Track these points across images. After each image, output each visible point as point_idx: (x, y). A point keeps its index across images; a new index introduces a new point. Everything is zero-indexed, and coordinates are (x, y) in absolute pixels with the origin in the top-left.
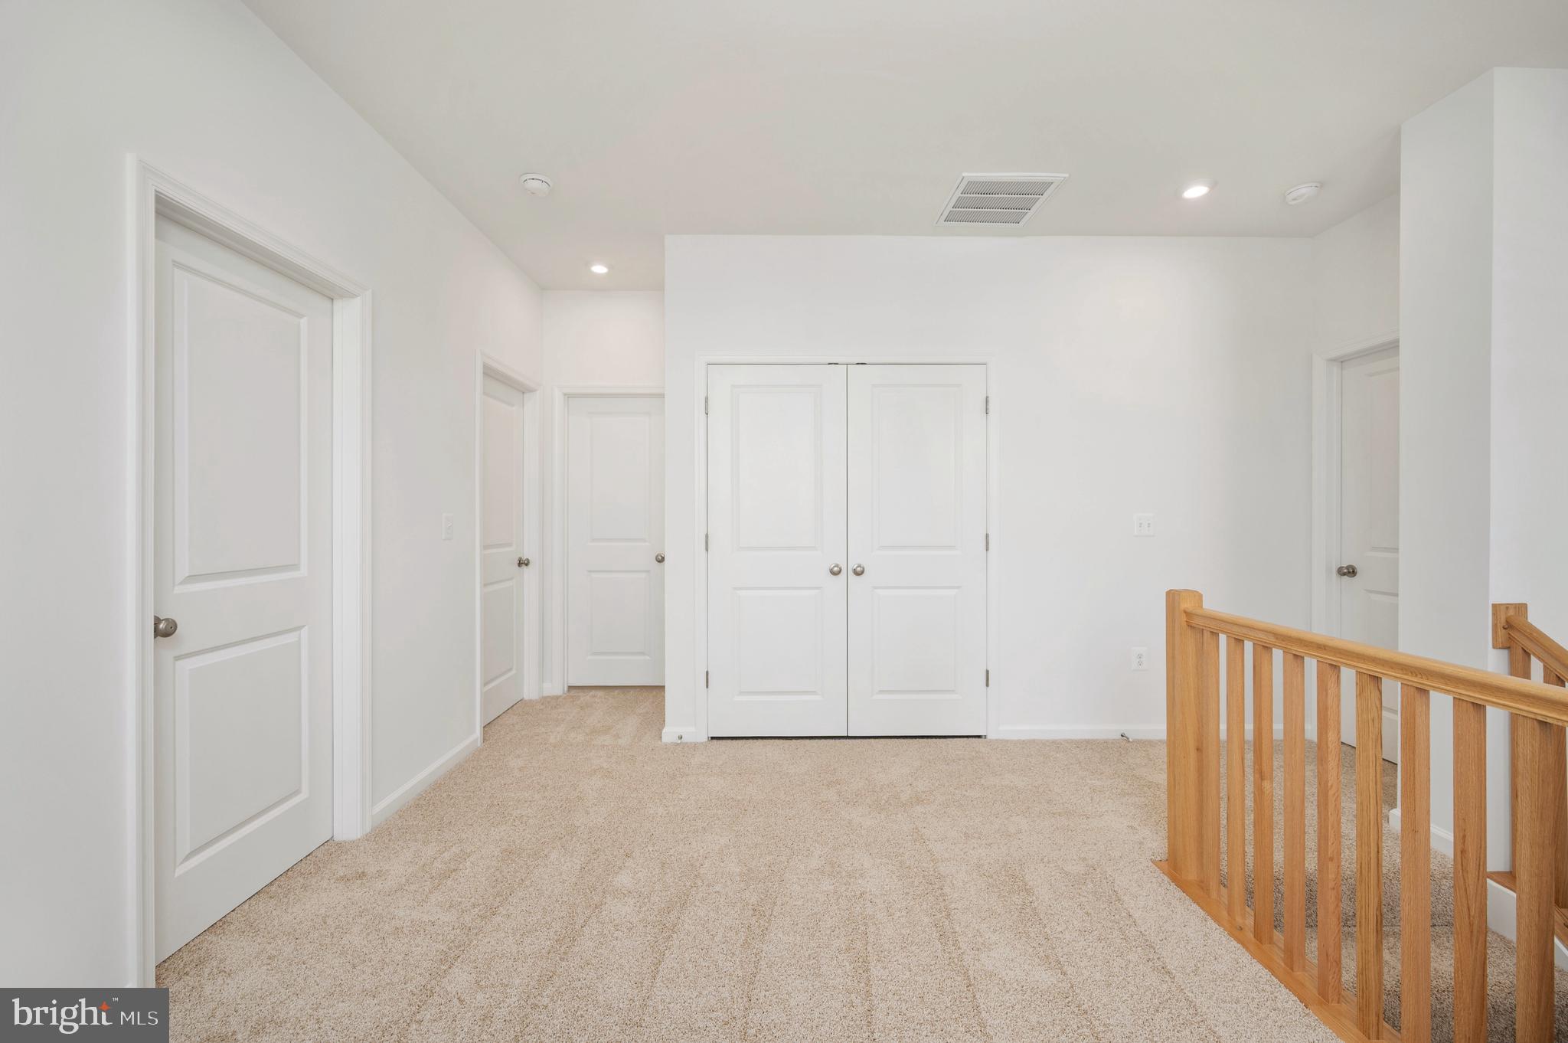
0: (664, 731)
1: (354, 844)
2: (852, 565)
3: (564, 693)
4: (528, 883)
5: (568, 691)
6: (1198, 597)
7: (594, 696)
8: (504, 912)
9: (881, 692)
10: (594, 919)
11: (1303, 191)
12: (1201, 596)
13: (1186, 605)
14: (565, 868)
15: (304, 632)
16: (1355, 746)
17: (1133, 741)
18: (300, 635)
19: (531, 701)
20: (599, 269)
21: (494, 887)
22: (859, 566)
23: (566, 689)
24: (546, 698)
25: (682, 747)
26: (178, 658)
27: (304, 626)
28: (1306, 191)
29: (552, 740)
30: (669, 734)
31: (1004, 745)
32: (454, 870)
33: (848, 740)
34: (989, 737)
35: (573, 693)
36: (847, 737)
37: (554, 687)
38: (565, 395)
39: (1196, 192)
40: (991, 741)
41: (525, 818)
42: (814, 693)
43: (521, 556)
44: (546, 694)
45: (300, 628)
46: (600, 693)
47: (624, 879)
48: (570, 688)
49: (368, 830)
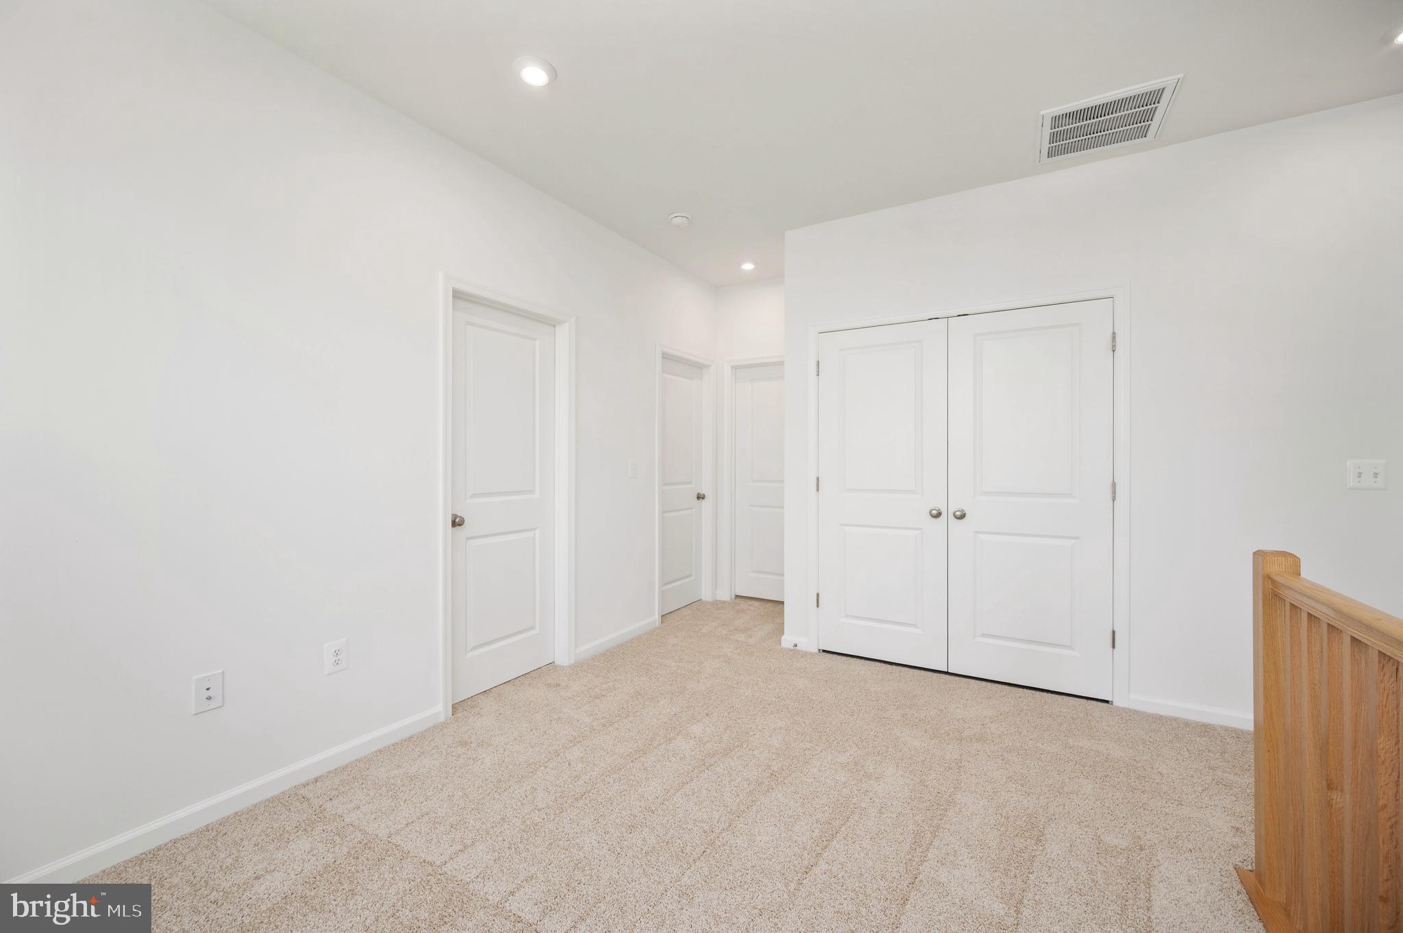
0: (783, 638)
1: (562, 668)
2: (953, 509)
3: (731, 600)
4: (638, 714)
5: (735, 598)
7: (749, 605)
8: (617, 726)
9: (984, 635)
10: (664, 746)
14: (665, 711)
15: (537, 531)
18: (535, 534)
19: (706, 601)
20: (748, 267)
21: (618, 711)
22: (959, 511)
23: (733, 597)
24: (716, 601)
25: (795, 651)
26: (468, 539)
27: (537, 528)
29: (704, 630)
30: (787, 640)
31: (1132, 716)
32: (604, 696)
33: (947, 676)
34: (1115, 704)
35: (738, 600)
36: (947, 673)
37: (724, 595)
38: (732, 367)
40: (1116, 707)
41: (659, 676)
42: (914, 626)
43: (700, 492)
44: (718, 598)
45: (535, 529)
46: (757, 604)
47: (696, 729)
48: (737, 596)
49: (572, 661)
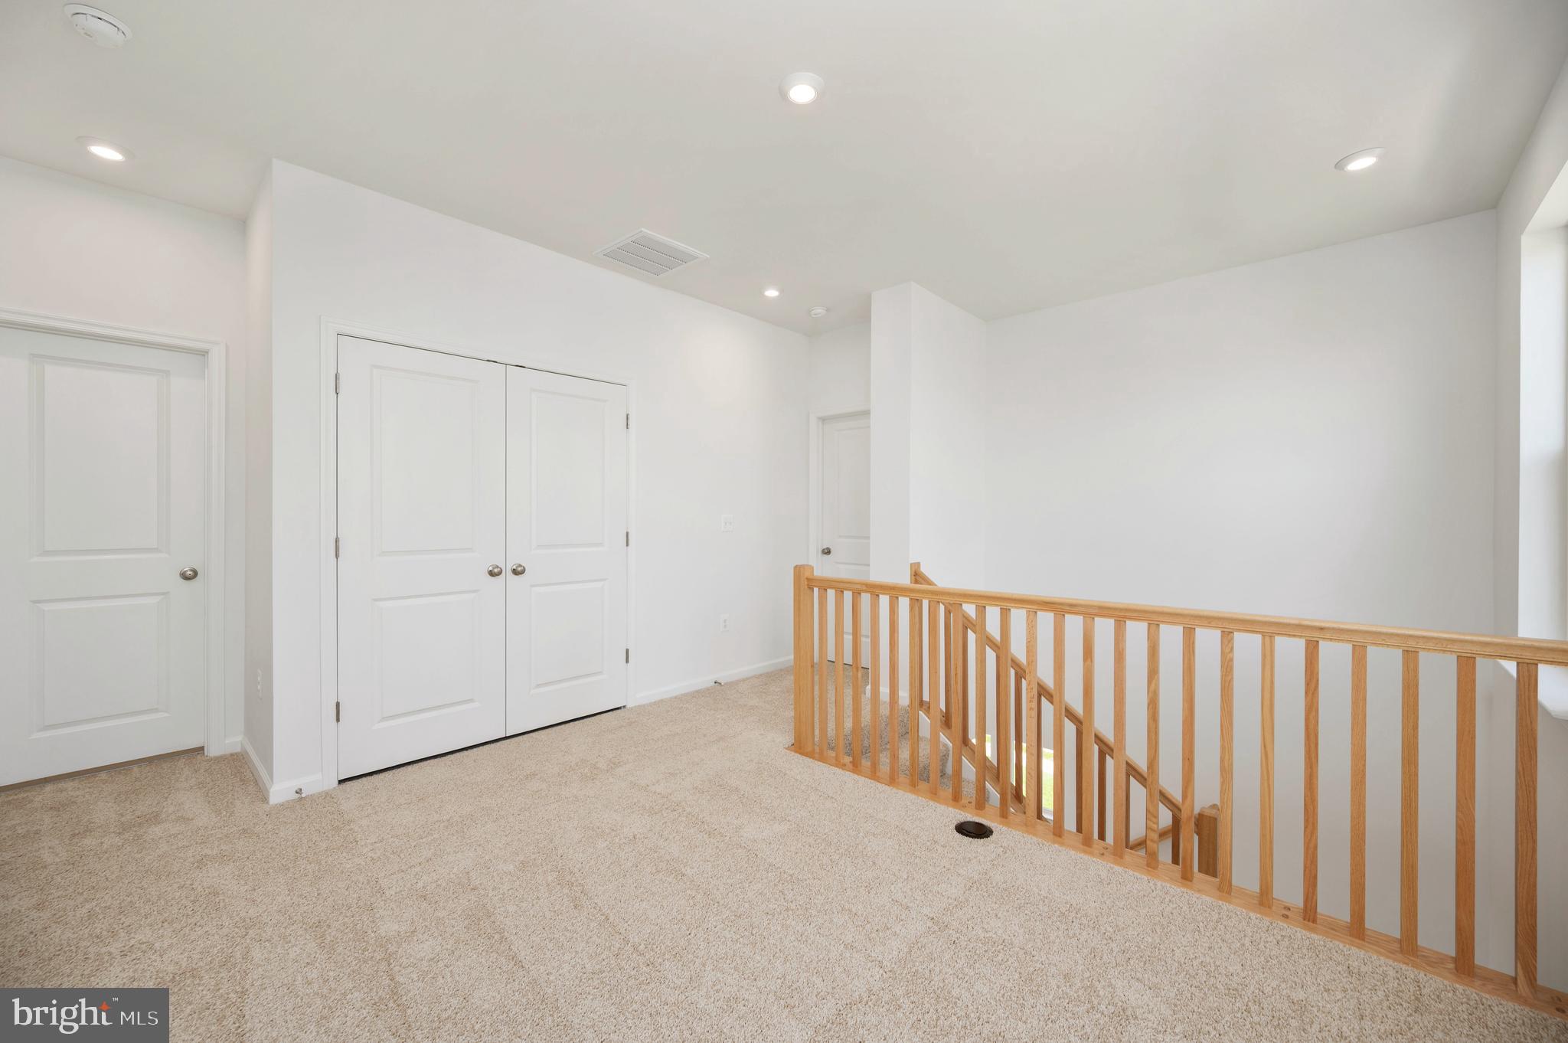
0: (272, 791)
2: (510, 566)
6: (812, 568)
9: (538, 686)
11: (819, 311)
12: (813, 568)
13: (807, 574)
16: (834, 660)
17: (725, 684)
20: (107, 153)
22: (520, 566)
28: (820, 311)
30: (280, 791)
31: (641, 710)
33: (508, 741)
34: (628, 707)
36: (506, 738)
39: (772, 293)
40: (632, 709)
42: (470, 701)
